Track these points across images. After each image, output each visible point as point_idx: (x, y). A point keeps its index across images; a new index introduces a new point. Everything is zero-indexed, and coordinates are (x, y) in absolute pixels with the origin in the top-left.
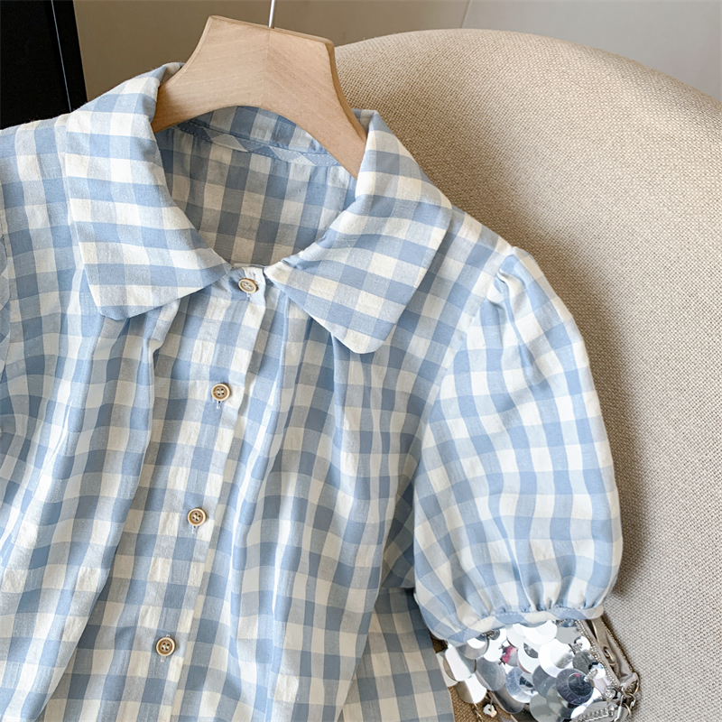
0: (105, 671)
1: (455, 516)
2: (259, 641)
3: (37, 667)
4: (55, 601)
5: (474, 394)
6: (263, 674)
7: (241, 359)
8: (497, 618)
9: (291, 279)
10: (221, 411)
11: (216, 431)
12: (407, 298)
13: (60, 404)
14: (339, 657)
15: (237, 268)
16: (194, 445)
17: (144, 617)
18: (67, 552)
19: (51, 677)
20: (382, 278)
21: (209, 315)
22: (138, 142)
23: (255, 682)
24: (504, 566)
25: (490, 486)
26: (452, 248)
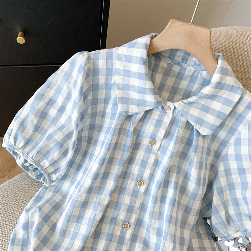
0: (106, 231)
1: (227, 195)
2: (158, 229)
3: (86, 226)
4: (93, 205)
5: (242, 153)
6: (158, 240)
7: (162, 132)
8: (242, 233)
9: (183, 107)
10: (152, 149)
11: (150, 155)
12: (224, 118)
13: (100, 140)
14: (184, 238)
15: (165, 102)
16: (142, 159)
17: (120, 215)
18: (98, 189)
19: (91, 230)
20: (215, 110)
21: (152, 117)
22: (143, 59)
23: (155, 243)
24: (246, 215)
25: (242, 186)
26: (242, 102)
